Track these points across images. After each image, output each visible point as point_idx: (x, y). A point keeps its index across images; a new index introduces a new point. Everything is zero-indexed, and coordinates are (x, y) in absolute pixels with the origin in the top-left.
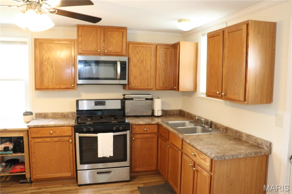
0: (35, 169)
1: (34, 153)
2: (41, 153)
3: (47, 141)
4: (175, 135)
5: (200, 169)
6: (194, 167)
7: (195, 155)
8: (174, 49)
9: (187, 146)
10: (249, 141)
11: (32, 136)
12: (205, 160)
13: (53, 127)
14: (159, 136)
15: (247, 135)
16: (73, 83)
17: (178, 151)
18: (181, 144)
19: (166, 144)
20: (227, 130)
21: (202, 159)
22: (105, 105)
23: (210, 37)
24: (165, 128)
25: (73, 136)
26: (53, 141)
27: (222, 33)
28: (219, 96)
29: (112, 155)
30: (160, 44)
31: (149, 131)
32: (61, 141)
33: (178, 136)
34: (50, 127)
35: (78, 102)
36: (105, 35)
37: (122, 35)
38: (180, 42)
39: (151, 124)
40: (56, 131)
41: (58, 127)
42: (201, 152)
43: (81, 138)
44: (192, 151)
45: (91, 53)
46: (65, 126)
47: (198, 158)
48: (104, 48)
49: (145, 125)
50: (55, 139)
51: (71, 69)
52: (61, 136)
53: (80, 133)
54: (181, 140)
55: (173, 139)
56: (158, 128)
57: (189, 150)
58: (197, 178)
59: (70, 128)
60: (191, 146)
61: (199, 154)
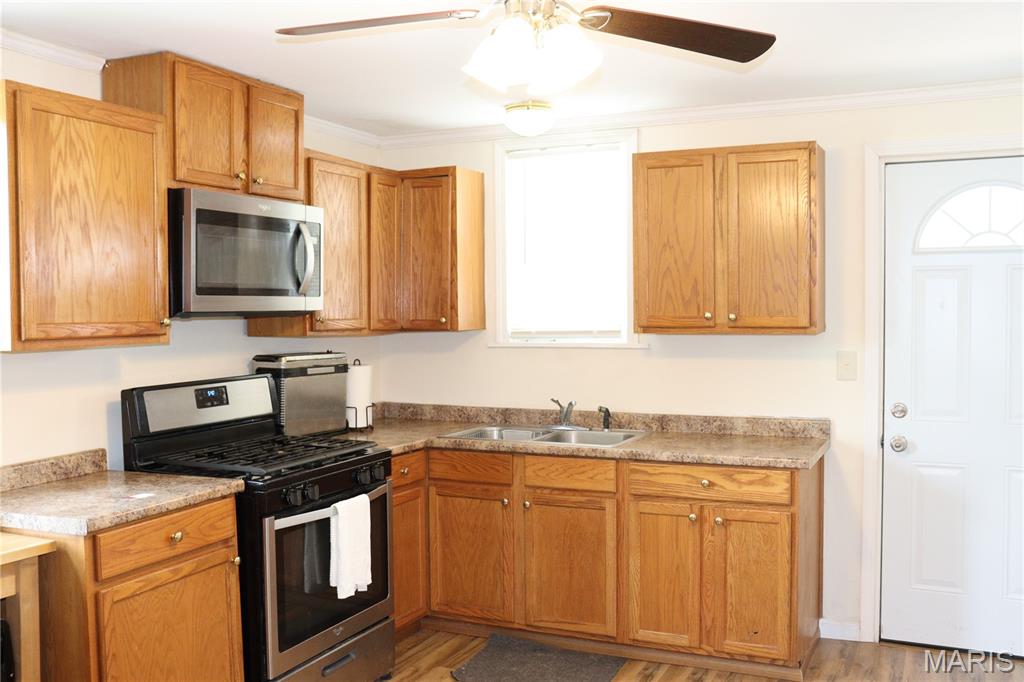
3: (157, 584)
4: (572, 456)
5: (741, 513)
6: (701, 519)
7: (711, 484)
8: (414, 188)
9: (657, 472)
10: (758, 432)
11: (105, 573)
12: (764, 482)
13: (178, 510)
14: (433, 490)
15: (749, 420)
16: (161, 313)
17: (594, 502)
18: (612, 474)
19: (506, 501)
20: (663, 421)
21: (751, 483)
22: (228, 403)
23: (651, 167)
24: (486, 451)
25: (235, 541)
26: (179, 576)
27: (711, 161)
28: (707, 324)
29: (370, 582)
30: (375, 168)
31: (409, 476)
32: (204, 568)
33: (599, 455)
34: (169, 512)
35: (141, 398)
36: (253, 112)
37: (293, 121)
38: (454, 168)
39: (414, 451)
40: (188, 529)
41: (196, 505)
42: (746, 466)
43: (281, 534)
44: (693, 477)
45: (215, 183)
46: (215, 500)
47: (728, 488)
48: (247, 165)
49: (402, 454)
50: (187, 566)
51: (150, 247)
52: (204, 544)
53: (279, 516)
54: (614, 461)
55: (552, 475)
56: (428, 460)
57: (674, 480)
58: (726, 544)
59: (230, 505)
60: (689, 463)
61: (730, 477)
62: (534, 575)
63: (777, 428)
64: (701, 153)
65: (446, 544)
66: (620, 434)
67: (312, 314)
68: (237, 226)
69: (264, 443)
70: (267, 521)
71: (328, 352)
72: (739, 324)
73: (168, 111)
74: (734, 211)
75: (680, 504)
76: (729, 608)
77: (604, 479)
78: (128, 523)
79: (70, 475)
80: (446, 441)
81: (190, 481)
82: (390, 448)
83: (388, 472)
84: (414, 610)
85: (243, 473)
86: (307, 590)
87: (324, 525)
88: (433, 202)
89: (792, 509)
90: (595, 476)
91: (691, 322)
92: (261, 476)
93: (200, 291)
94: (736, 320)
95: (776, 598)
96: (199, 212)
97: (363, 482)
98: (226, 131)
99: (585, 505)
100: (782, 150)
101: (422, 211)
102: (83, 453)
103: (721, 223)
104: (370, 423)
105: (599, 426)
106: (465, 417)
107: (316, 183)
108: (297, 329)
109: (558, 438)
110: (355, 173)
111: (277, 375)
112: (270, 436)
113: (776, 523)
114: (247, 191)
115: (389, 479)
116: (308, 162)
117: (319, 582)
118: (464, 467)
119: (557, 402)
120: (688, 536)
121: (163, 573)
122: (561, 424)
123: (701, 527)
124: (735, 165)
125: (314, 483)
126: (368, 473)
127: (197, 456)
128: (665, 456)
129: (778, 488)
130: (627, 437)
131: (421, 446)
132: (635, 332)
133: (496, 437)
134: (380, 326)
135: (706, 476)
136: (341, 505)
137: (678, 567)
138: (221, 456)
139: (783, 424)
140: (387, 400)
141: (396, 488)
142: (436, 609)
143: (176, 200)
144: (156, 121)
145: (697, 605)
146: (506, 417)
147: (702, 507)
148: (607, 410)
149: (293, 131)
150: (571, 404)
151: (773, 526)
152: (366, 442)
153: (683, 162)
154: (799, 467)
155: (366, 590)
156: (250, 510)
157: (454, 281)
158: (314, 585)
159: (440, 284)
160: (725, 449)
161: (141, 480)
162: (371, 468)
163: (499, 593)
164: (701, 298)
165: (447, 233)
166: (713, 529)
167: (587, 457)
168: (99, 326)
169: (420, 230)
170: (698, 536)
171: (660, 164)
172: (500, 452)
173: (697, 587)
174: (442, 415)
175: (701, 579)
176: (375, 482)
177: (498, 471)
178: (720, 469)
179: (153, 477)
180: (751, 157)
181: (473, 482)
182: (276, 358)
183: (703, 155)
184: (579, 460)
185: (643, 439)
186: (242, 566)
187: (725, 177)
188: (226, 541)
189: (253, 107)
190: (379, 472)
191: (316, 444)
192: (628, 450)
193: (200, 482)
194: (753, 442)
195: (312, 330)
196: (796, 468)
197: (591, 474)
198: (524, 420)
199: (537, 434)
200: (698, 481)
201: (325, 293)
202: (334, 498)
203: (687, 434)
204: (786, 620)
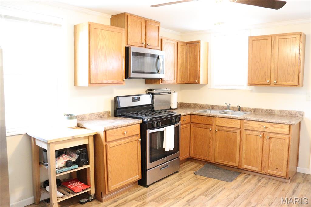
0: (111, 179)
1: (110, 160)
2: (115, 159)
3: (121, 144)
4: (229, 118)
5: (274, 136)
6: (263, 137)
7: (266, 128)
8: (189, 46)
9: (252, 123)
10: (281, 114)
11: (108, 140)
12: (282, 128)
13: (126, 126)
14: (192, 125)
15: (279, 111)
16: (123, 78)
17: (234, 131)
18: (239, 123)
19: (211, 129)
20: (255, 110)
21: (278, 128)
22: (140, 101)
23: (254, 40)
24: (206, 116)
25: (140, 135)
26: (125, 143)
27: (271, 38)
28: (268, 83)
29: (174, 148)
30: (179, 41)
31: (186, 121)
32: (132, 141)
33: (236, 118)
34: (123, 127)
35: (119, 99)
36: (147, 27)
37: (158, 29)
38: (200, 41)
39: (187, 115)
40: (128, 131)
41: (130, 125)
42: (277, 123)
43: (151, 134)
44: (261, 125)
45: (137, 45)
46: (135, 124)
47: (271, 129)
48: (146, 41)
49: (184, 116)
50: (128, 140)
51: (121, 61)
52: (132, 135)
53: (151, 129)
54: (240, 120)
55: (223, 123)
56: (191, 117)
57: (256, 126)
58: (270, 144)
59: (139, 126)
60: (260, 122)
61: (272, 126)
62: (217, 149)
63: (288, 113)
64: (268, 36)
65: (195, 139)
66: (243, 113)
67: (162, 79)
68: (144, 56)
69: (148, 111)
70: (148, 130)
71: (166, 89)
72: (277, 84)
73: (126, 27)
74: (277, 52)
75: (257, 132)
76: (270, 161)
77: (237, 124)
78: (114, 129)
79: (102, 117)
80: (196, 113)
81: (130, 120)
82: (181, 114)
83: (180, 120)
84: (186, 156)
85: (142, 118)
86: (157, 149)
87: (162, 133)
88: (194, 50)
89: (290, 136)
90: (235, 123)
91: (263, 83)
92: (147, 119)
93: (133, 72)
94: (276, 83)
95: (283, 159)
96: (133, 52)
97: (173, 122)
98: (140, 32)
99: (232, 131)
100: (292, 35)
101: (192, 52)
102: (105, 112)
103: (273, 56)
104: (177, 107)
105: (237, 111)
106: (202, 107)
107: (163, 45)
108: (158, 82)
109: (226, 113)
110: (174, 42)
111: (153, 94)
112: (150, 110)
113: (284, 139)
114: (145, 47)
115: (180, 122)
116: (161, 39)
117: (161, 147)
118: (200, 120)
119: (226, 104)
120: (260, 141)
121: (122, 142)
122: (227, 110)
123: (263, 139)
124: (278, 39)
125: (160, 121)
126: (174, 120)
127: (132, 114)
128: (254, 119)
129: (286, 129)
130: (244, 114)
131: (189, 114)
132: (248, 85)
133: (209, 112)
134: (180, 82)
135: (265, 125)
136: (167, 128)
137: (256, 149)
138: (137, 114)
139: (289, 112)
140: (182, 102)
141: (182, 125)
142: (192, 156)
143: (127, 49)
144: (123, 30)
145: (261, 160)
146: (212, 107)
147: (264, 134)
148: (240, 106)
149: (157, 32)
150: (230, 104)
151: (283, 140)
152: (174, 112)
153: (263, 38)
154: (292, 124)
155: (172, 149)
156: (144, 127)
157: (199, 71)
158: (159, 148)
159: (196, 72)
160: (271, 118)
161: (118, 119)
162: (175, 118)
163: (208, 153)
164: (266, 77)
165: (198, 58)
166: (266, 140)
167: (233, 119)
168: (109, 81)
169: (191, 57)
170: (262, 141)
171: (256, 39)
172: (209, 116)
173: (261, 155)
174: (196, 106)
175: (262, 153)
176: (176, 122)
177: (209, 121)
178: (269, 123)
179: (121, 118)
180: (283, 37)
181: (202, 124)
182: (152, 90)
183: (268, 37)
184: (230, 119)
185: (249, 114)
186: (141, 141)
187: (275, 43)
188: (138, 135)
189: (147, 26)
190: (177, 120)
191: (162, 112)
192: (244, 117)
193: (132, 120)
194: (280, 117)
195: (162, 83)
196: (291, 124)
197: (234, 123)
198: (217, 108)
199: (221, 112)
200: (263, 126)
201: (165, 74)
202: (165, 126)
203: (261, 114)
204: (286, 166)
